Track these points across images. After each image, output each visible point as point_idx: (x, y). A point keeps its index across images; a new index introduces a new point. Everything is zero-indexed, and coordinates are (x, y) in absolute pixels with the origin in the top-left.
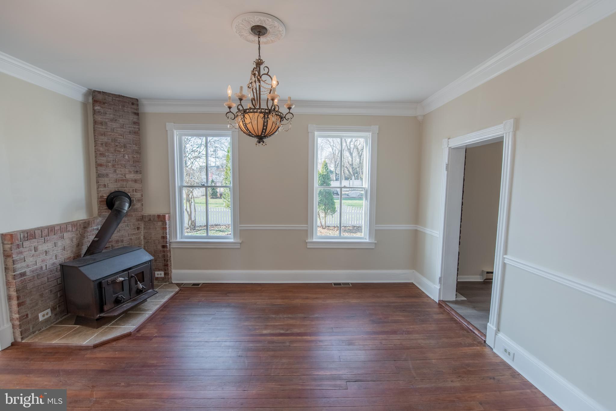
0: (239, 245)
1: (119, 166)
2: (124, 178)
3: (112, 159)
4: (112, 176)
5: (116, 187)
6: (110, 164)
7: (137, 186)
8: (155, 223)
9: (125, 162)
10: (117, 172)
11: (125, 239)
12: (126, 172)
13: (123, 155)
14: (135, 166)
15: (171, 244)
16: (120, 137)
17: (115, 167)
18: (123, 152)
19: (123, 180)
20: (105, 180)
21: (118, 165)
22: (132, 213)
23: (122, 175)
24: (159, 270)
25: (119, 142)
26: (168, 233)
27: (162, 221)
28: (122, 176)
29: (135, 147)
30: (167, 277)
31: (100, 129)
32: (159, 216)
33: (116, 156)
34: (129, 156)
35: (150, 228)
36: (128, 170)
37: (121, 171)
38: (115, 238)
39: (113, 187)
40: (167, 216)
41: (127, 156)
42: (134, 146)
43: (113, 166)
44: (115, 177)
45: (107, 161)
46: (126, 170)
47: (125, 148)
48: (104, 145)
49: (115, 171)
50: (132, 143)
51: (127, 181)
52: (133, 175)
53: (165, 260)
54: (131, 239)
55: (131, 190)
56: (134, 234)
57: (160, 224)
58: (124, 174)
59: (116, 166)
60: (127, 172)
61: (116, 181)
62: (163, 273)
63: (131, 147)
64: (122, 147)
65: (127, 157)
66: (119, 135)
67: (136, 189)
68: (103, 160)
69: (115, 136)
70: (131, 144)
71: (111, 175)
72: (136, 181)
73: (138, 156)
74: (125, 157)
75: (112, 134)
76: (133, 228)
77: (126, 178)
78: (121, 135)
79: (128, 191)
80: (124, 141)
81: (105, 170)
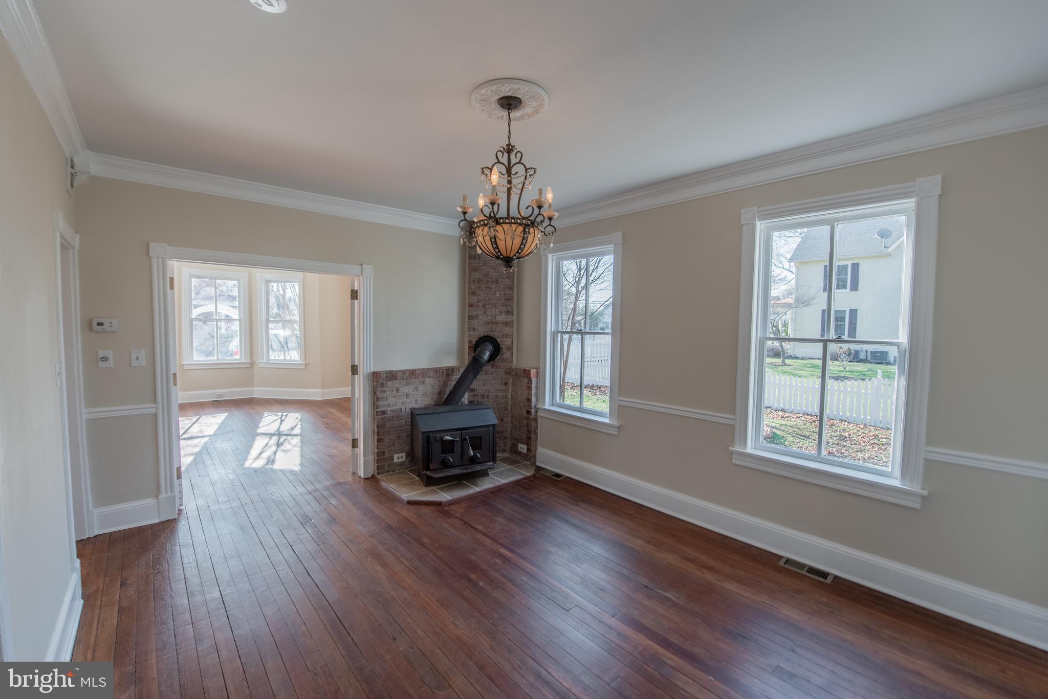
0: (616, 430)
1: (490, 306)
2: (495, 321)
3: (483, 298)
4: (482, 318)
5: (485, 331)
6: (480, 304)
7: (507, 330)
8: (522, 379)
9: (496, 300)
10: (487, 313)
11: (491, 395)
13: (494, 292)
14: (507, 306)
15: (538, 411)
16: (493, 270)
17: (485, 307)
18: (494, 289)
19: (492, 323)
20: (475, 323)
21: (488, 304)
22: (500, 364)
23: (492, 316)
24: (522, 443)
25: (490, 276)
26: (533, 395)
27: (527, 377)
28: (492, 318)
29: (508, 282)
30: (529, 454)
31: (474, 265)
32: (525, 370)
33: (487, 294)
34: (501, 293)
35: (517, 385)
37: (491, 311)
38: (481, 391)
39: (482, 331)
40: (533, 372)
41: (498, 293)
42: (507, 280)
43: (483, 305)
44: (484, 319)
45: (478, 300)
46: (498, 310)
47: (496, 283)
48: (476, 282)
49: (485, 312)
50: (505, 277)
51: (497, 323)
52: (503, 317)
53: (528, 430)
54: (497, 396)
55: (501, 335)
56: (501, 390)
57: (526, 380)
58: (494, 316)
59: (487, 306)
60: (498, 313)
61: (486, 323)
62: (525, 447)
63: (502, 282)
64: (494, 283)
65: (498, 295)
66: (491, 269)
67: (506, 334)
68: (474, 300)
69: (487, 271)
70: (503, 278)
71: (481, 317)
72: (506, 324)
73: (511, 292)
74: (496, 295)
75: (485, 268)
76: (500, 382)
77: (496, 319)
78: (494, 269)
79: (497, 335)
81: (475, 311)
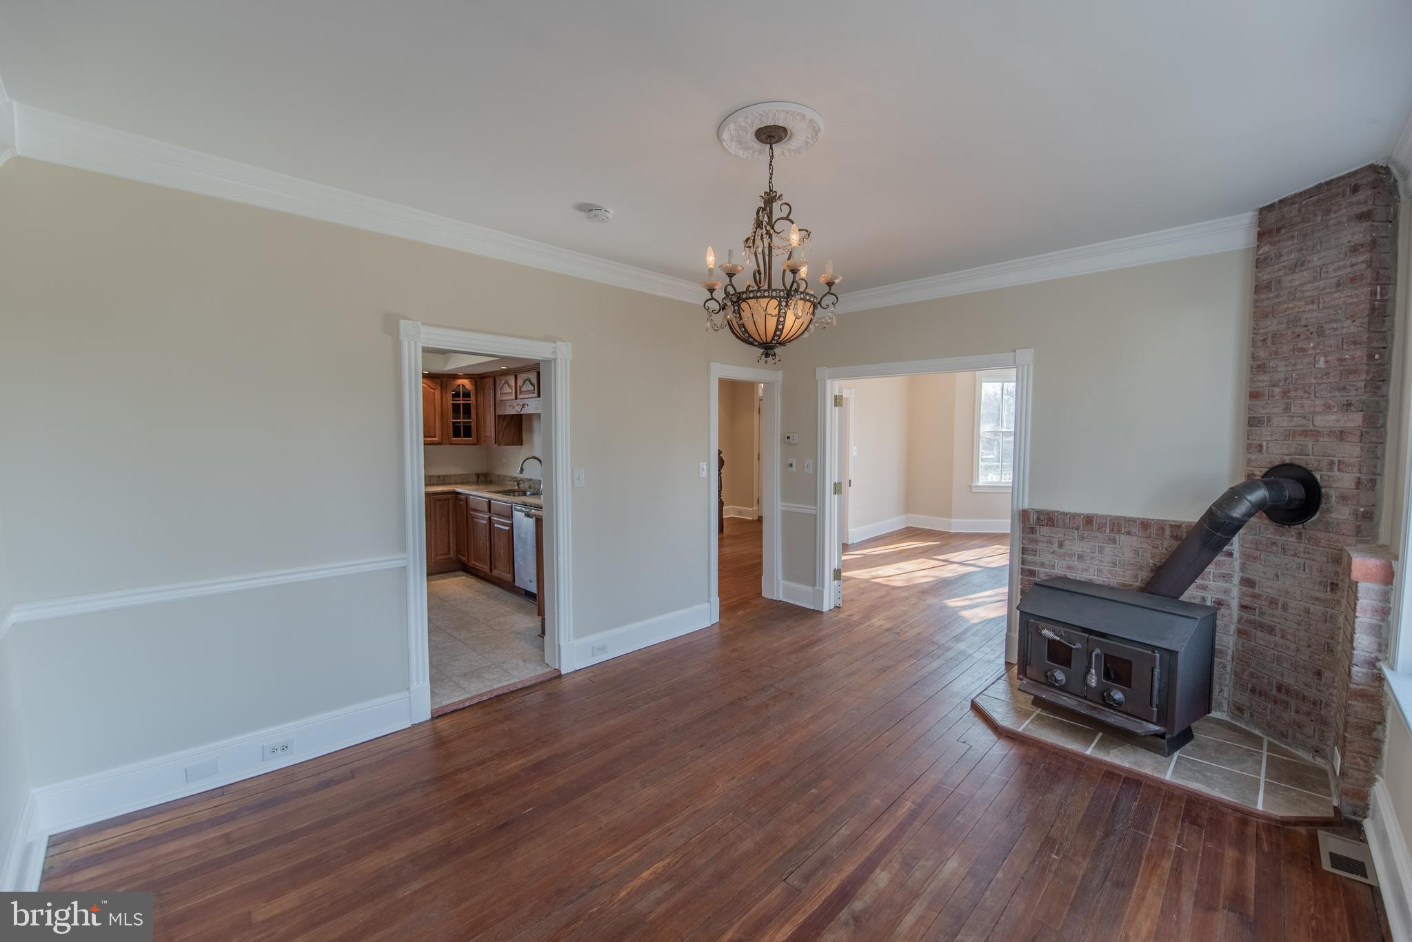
1: (1300, 393)
2: (1311, 428)
3: (1282, 376)
4: (1281, 422)
5: (1286, 452)
6: (1277, 390)
7: (1346, 451)
9: (1315, 378)
10: (1292, 411)
11: (1292, 604)
12: (1316, 410)
13: (1311, 359)
14: (1344, 389)
16: (1311, 307)
17: (1289, 397)
18: (1312, 352)
19: (1305, 433)
20: (1264, 434)
21: (1296, 389)
22: (1321, 535)
23: (1305, 417)
25: (1303, 322)
28: (1304, 422)
29: (1351, 327)
31: (1265, 303)
33: (1295, 365)
34: (1329, 358)
36: (1322, 403)
37: (1302, 407)
38: (1269, 590)
39: (1277, 453)
41: (1322, 359)
42: (1348, 323)
43: (1284, 393)
44: (1285, 424)
45: (1271, 381)
46: (1319, 402)
47: (1319, 336)
48: (1269, 342)
49: (1287, 408)
50: (1341, 316)
51: (1316, 434)
52: (1334, 417)
54: (1308, 611)
55: (1324, 464)
56: (1318, 599)
58: (1309, 416)
59: (1292, 394)
60: (1320, 409)
61: (1289, 434)
63: (1335, 330)
64: (1311, 336)
65: (1321, 364)
66: (1307, 304)
67: (1339, 462)
68: (1263, 381)
69: (1297, 310)
70: (1338, 321)
71: (1276, 421)
72: (1342, 435)
73: (1358, 354)
74: (1316, 365)
75: (1291, 305)
76: (1319, 580)
77: (1314, 425)
78: (1313, 302)
79: (1316, 464)
80: (1320, 315)
81: (1263, 407)
